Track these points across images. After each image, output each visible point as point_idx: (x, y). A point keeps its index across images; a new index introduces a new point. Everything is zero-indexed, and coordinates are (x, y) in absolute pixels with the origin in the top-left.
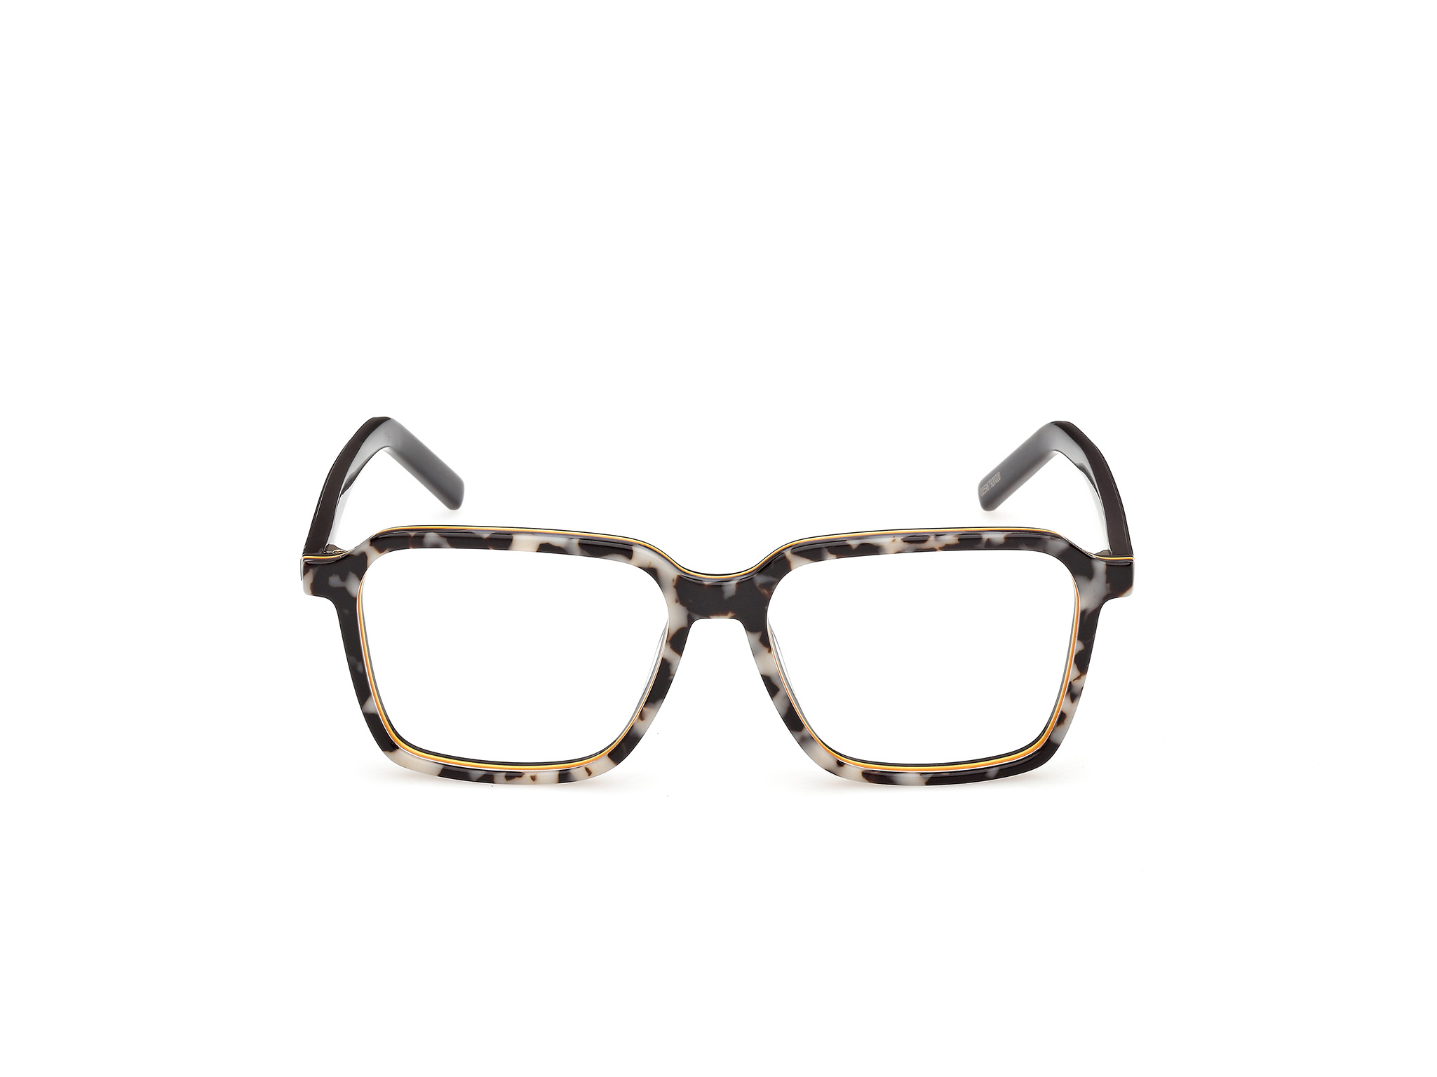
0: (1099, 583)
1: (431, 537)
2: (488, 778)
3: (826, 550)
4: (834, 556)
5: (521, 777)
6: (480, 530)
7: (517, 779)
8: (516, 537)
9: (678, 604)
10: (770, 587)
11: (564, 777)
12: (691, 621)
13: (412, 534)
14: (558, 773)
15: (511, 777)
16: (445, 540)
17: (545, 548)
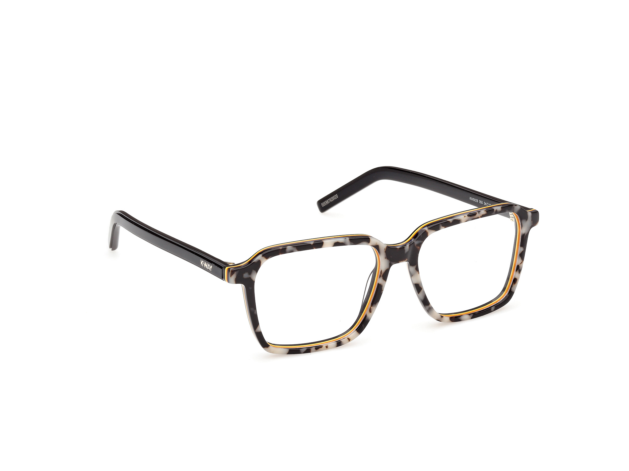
0: (529, 222)
1: (289, 248)
2: (308, 351)
3: (441, 225)
4: (444, 227)
5: (321, 347)
6: (310, 241)
7: (320, 349)
8: (324, 241)
9: (386, 259)
10: (420, 245)
11: (339, 344)
12: (390, 265)
13: (281, 248)
14: (336, 343)
15: (317, 348)
16: (295, 248)
17: (337, 244)
